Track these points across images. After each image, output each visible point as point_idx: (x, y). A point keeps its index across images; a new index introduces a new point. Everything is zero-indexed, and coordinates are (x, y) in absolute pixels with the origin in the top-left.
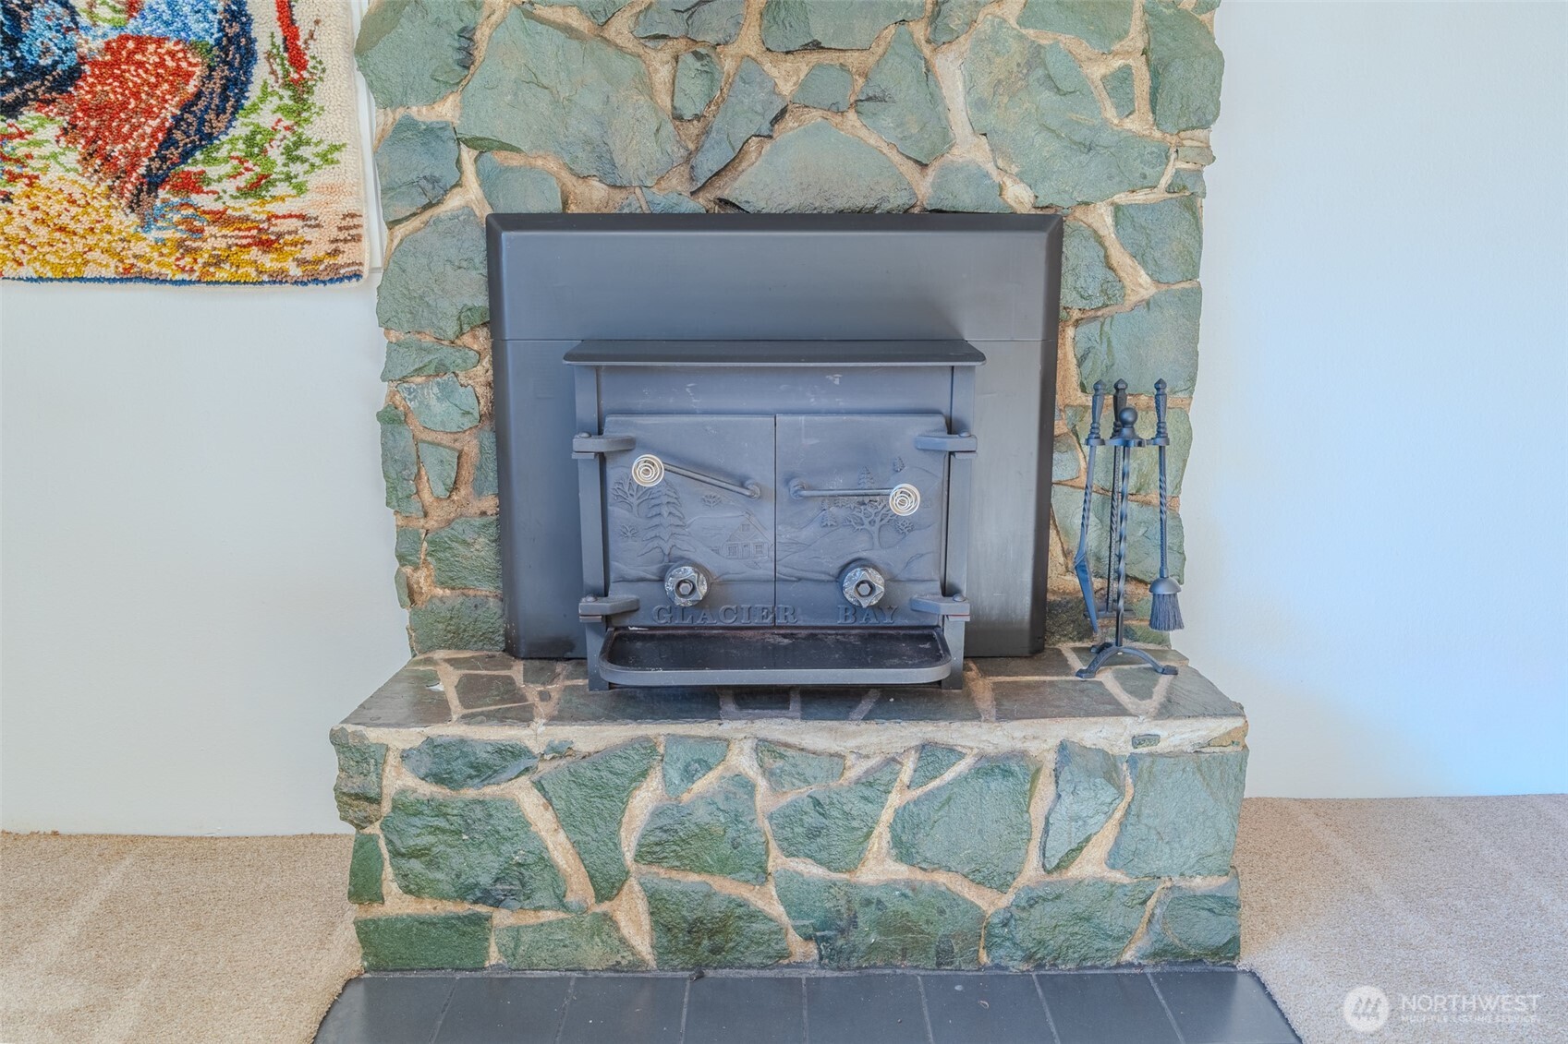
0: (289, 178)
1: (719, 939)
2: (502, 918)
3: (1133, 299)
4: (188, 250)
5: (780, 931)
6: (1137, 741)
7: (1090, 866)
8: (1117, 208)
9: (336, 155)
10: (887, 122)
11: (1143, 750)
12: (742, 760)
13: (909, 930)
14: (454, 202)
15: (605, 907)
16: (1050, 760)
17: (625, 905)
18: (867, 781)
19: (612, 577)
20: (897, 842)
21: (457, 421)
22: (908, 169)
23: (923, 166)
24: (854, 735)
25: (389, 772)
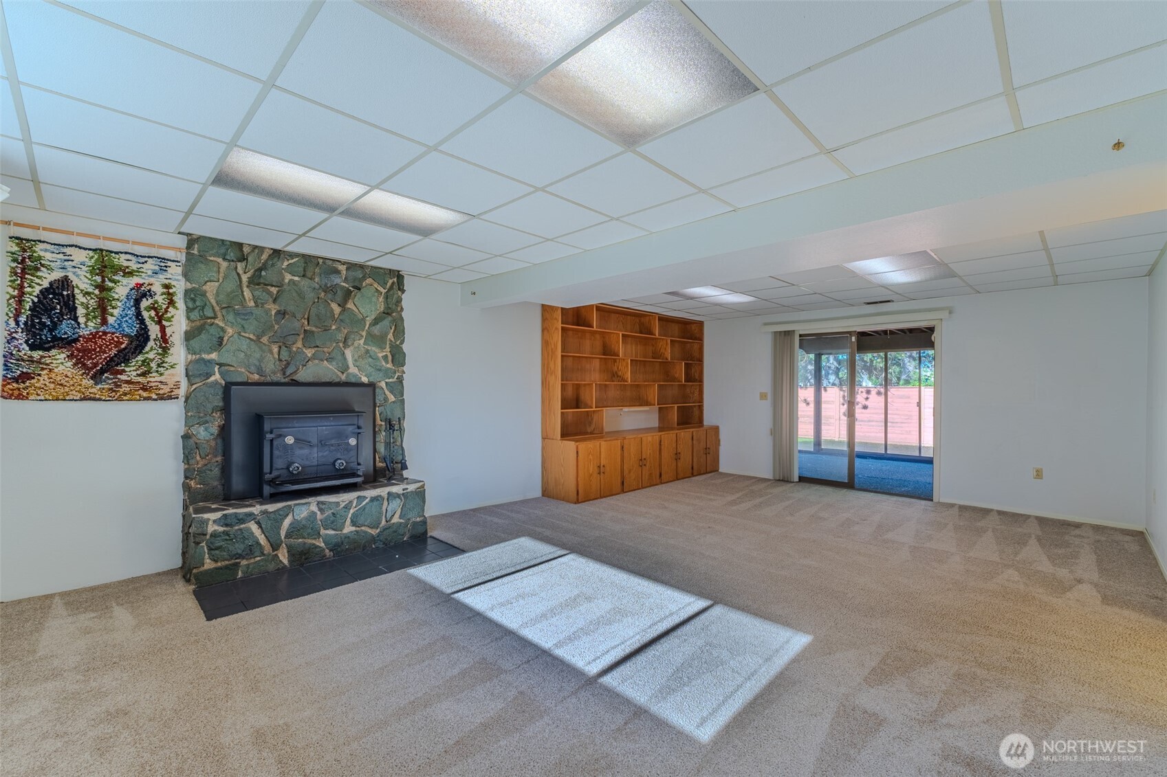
0: (157, 371)
1: (307, 556)
2: (244, 562)
3: (390, 401)
4: (115, 391)
5: (324, 550)
6: (404, 490)
7: (396, 520)
8: (386, 382)
9: (175, 366)
10: (334, 363)
11: (405, 492)
12: (314, 508)
13: (355, 543)
14: (212, 379)
15: (275, 553)
16: (386, 497)
17: (281, 552)
18: (345, 507)
19: (274, 468)
20: (352, 521)
21: (208, 437)
22: (339, 373)
23: (343, 373)
24: (342, 497)
25: (210, 527)
